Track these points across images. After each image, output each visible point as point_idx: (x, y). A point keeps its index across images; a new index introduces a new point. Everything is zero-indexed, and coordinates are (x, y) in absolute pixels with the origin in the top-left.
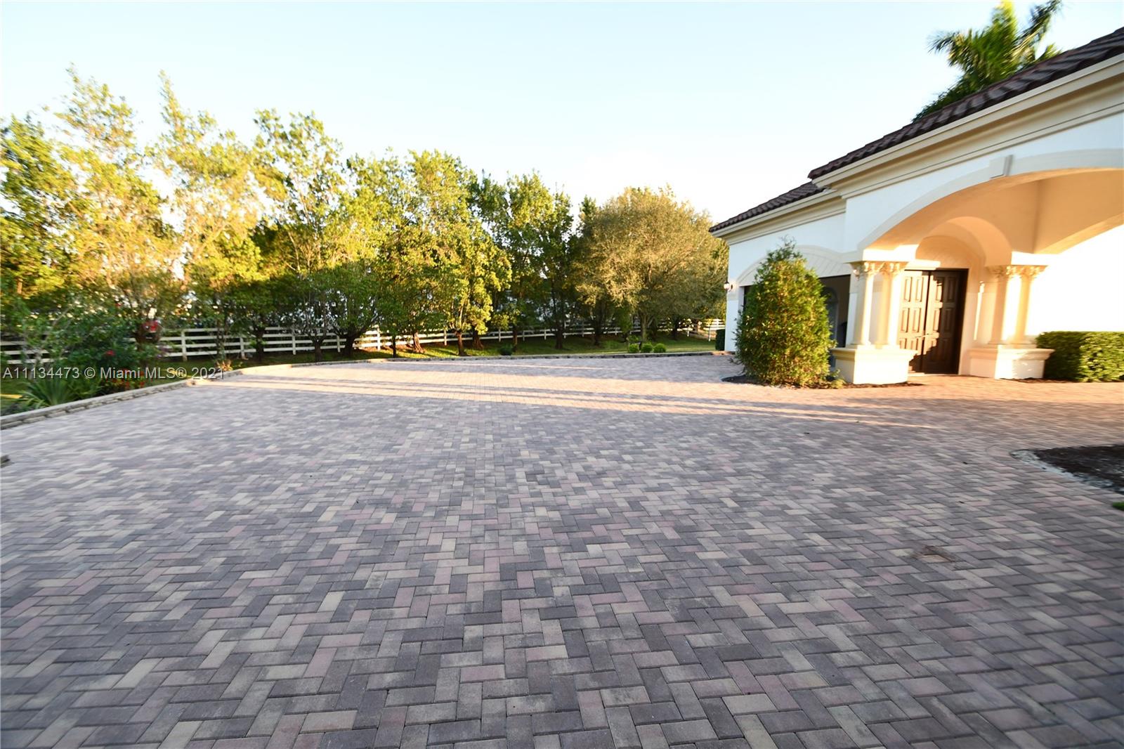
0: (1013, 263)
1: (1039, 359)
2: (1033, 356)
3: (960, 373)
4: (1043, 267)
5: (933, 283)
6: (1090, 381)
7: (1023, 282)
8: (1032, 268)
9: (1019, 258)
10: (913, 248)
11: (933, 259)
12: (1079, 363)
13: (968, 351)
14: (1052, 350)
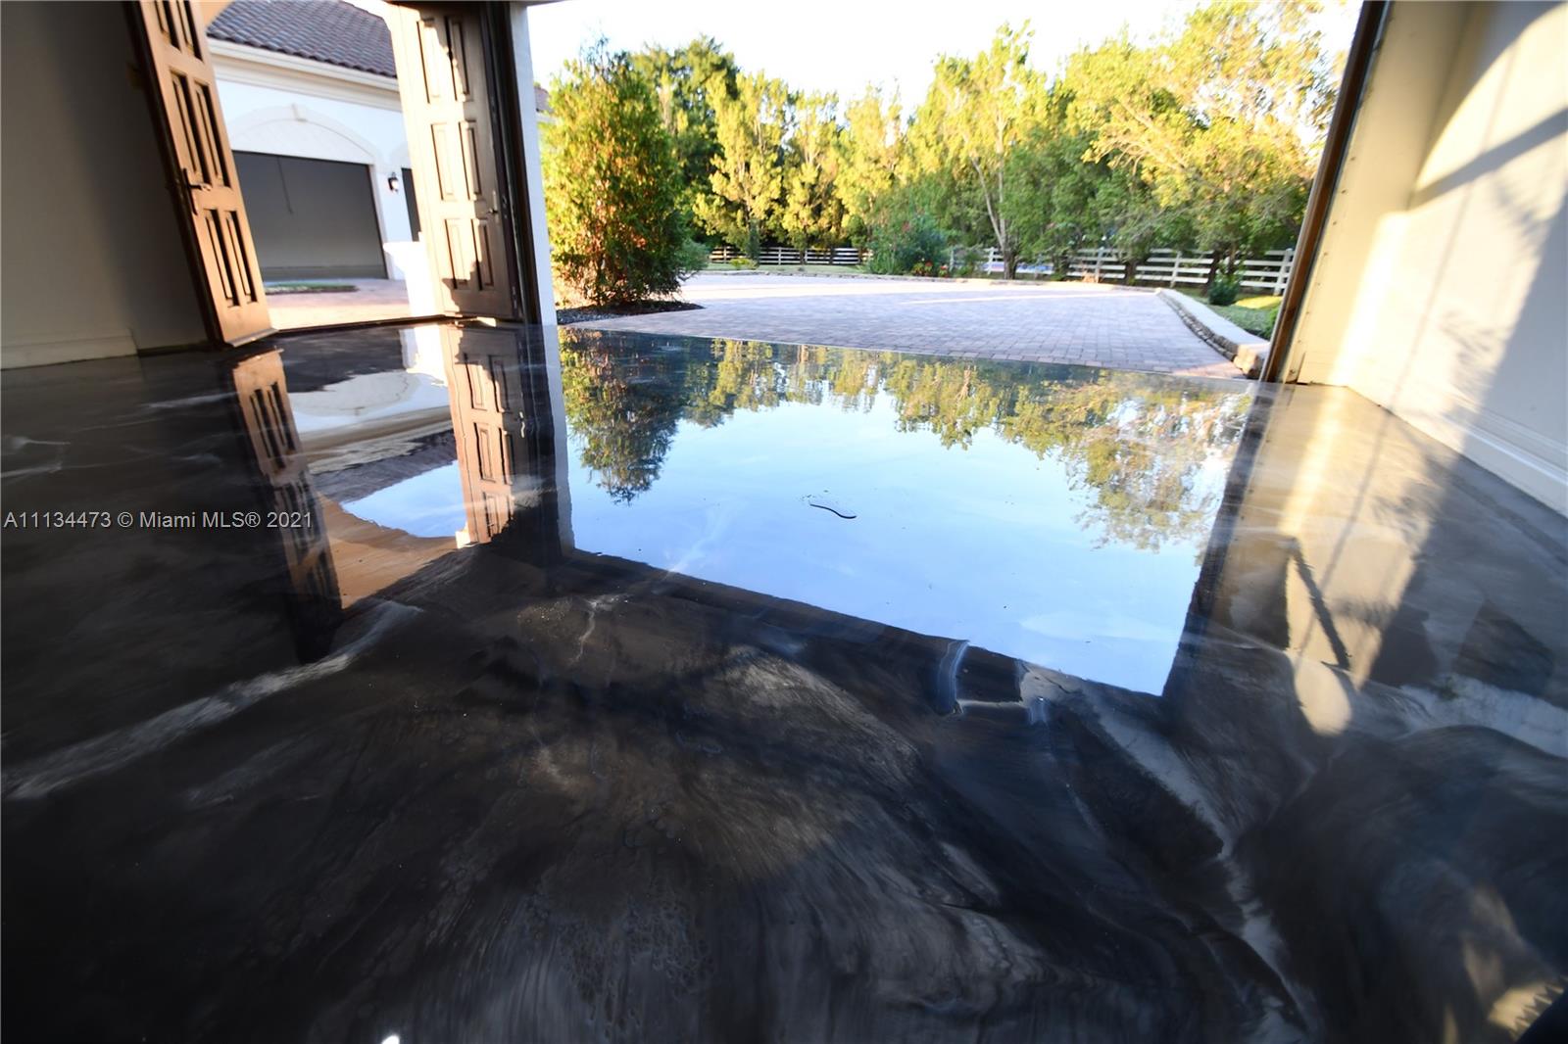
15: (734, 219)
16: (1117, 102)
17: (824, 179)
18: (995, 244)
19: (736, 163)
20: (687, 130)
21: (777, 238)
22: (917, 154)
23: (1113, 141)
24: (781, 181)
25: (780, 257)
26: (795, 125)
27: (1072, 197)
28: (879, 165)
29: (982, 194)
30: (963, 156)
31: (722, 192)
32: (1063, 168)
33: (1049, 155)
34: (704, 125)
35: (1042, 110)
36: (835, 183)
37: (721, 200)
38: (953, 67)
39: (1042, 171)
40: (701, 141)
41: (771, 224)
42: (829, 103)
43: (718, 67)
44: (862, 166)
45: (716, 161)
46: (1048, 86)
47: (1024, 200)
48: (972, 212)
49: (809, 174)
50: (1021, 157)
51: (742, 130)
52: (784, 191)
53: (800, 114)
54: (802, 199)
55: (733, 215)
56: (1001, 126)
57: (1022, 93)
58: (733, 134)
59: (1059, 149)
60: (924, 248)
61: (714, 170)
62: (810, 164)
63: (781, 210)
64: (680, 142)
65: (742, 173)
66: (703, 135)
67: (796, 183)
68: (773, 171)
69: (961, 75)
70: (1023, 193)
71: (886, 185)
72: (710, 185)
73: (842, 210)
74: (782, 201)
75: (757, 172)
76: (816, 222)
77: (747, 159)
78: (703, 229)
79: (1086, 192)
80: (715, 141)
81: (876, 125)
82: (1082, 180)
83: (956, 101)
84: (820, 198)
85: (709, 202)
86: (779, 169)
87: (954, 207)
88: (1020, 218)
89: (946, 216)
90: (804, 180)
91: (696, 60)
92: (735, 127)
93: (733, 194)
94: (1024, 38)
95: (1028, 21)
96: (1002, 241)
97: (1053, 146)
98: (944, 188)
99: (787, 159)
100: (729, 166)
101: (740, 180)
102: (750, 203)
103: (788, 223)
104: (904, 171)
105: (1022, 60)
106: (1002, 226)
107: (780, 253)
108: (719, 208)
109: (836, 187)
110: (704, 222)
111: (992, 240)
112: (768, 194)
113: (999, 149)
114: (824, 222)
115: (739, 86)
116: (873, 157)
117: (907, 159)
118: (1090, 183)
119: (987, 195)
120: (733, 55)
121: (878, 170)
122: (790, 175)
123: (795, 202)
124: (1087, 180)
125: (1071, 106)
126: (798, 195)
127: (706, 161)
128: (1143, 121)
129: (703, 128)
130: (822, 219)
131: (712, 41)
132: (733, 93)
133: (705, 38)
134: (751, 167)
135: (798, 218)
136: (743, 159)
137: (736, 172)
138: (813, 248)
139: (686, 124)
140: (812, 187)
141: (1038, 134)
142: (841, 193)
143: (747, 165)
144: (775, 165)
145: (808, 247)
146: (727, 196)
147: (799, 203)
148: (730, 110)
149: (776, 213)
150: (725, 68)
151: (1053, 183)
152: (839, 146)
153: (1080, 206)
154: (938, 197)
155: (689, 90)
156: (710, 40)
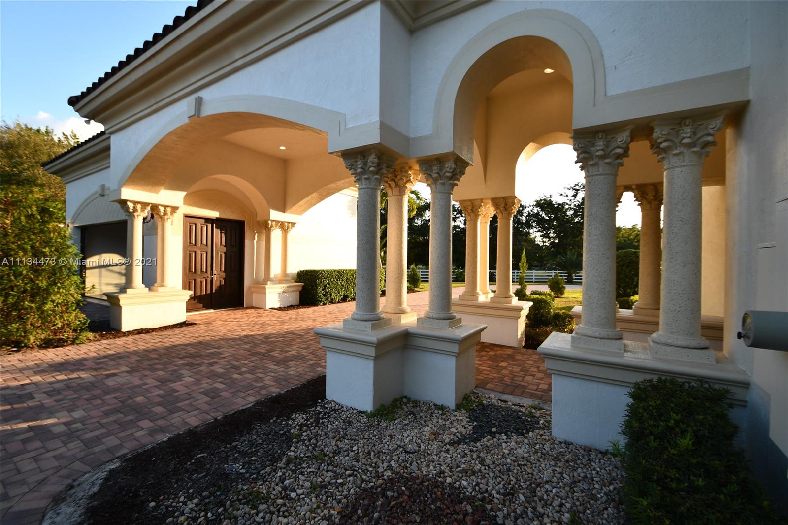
0: (271, 218)
1: (296, 291)
2: (291, 289)
3: (245, 306)
4: (293, 224)
5: (216, 231)
6: (324, 304)
7: (282, 233)
8: (286, 224)
9: (275, 215)
10: (181, 194)
11: (213, 209)
12: (317, 292)
13: (250, 288)
14: (303, 284)
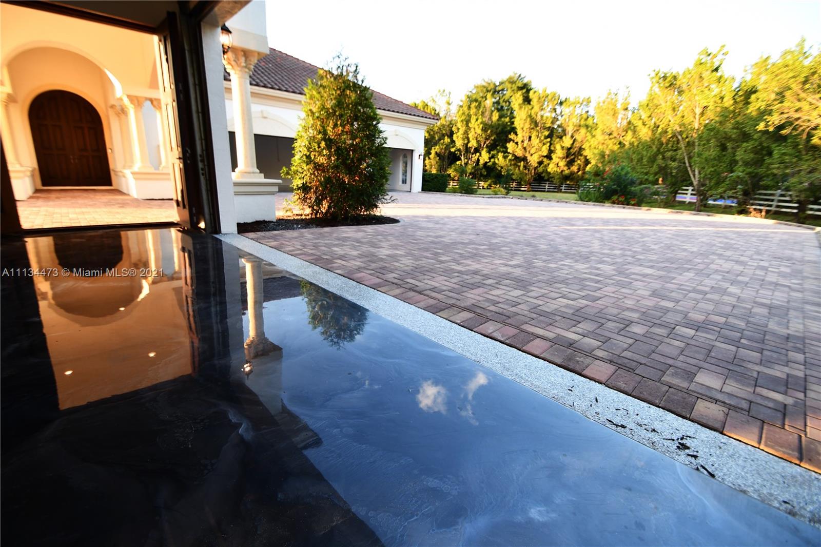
15: (519, 167)
16: (790, 89)
17: (577, 145)
18: (691, 184)
19: (523, 137)
20: (498, 120)
21: (544, 177)
22: (638, 129)
23: (786, 116)
24: (550, 146)
25: (547, 187)
26: (562, 116)
27: (752, 155)
28: (611, 137)
29: (682, 152)
30: (669, 130)
31: (513, 152)
32: (745, 137)
33: (733, 128)
34: (508, 118)
35: (729, 100)
36: (583, 147)
37: (512, 156)
38: (665, 78)
39: (729, 139)
40: (505, 125)
41: (540, 169)
42: (585, 103)
43: (520, 89)
44: (600, 137)
45: (512, 136)
46: (736, 85)
47: (712, 157)
48: (674, 164)
49: (567, 142)
50: (711, 130)
51: (529, 119)
52: (551, 152)
53: (566, 110)
54: (561, 156)
55: (519, 164)
56: (698, 111)
57: (715, 89)
58: (523, 122)
59: (742, 124)
60: (619, 186)
61: (511, 140)
62: (569, 136)
63: (548, 162)
64: (493, 127)
65: (526, 142)
66: (507, 123)
67: (558, 147)
68: (545, 141)
69: (671, 83)
70: (713, 152)
71: (616, 147)
72: (507, 148)
73: (587, 162)
74: (549, 157)
75: (535, 141)
76: (569, 169)
77: (530, 134)
78: (501, 171)
79: (764, 152)
80: (513, 126)
81: (612, 113)
82: (761, 144)
83: (666, 99)
84: (572, 155)
85: (505, 157)
86: (549, 140)
87: (661, 161)
88: (709, 168)
89: (655, 166)
90: (563, 145)
91: (509, 85)
92: (524, 118)
93: (519, 153)
94: (720, 57)
95: (724, 46)
96: (695, 183)
97: (737, 123)
98: (654, 149)
99: (553, 134)
100: (519, 139)
101: (525, 146)
102: (529, 158)
103: (552, 168)
104: (628, 138)
105: (716, 70)
106: (697, 172)
107: (547, 185)
108: (510, 160)
109: (584, 149)
110: (502, 168)
111: (689, 182)
112: (540, 153)
113: (696, 126)
114: (574, 168)
115: (531, 97)
116: (608, 131)
117: (630, 133)
118: (768, 147)
119: (685, 154)
120: (531, 82)
121: (610, 139)
122: (555, 143)
123: (556, 157)
124: (765, 144)
125: (753, 97)
126: (559, 153)
127: (507, 136)
128: (814, 102)
129: (507, 119)
130: (574, 167)
131: (520, 76)
132: (527, 100)
133: (516, 74)
134: (532, 139)
135: (558, 166)
136: (528, 135)
137: (523, 142)
138: (568, 182)
139: (497, 118)
140: (569, 149)
141: (725, 114)
142: (587, 153)
143: (530, 137)
144: (546, 137)
145: (566, 182)
146: (516, 154)
147: (559, 158)
148: (523, 109)
149: (545, 163)
150: (526, 89)
151: (738, 147)
152: (587, 127)
153: (759, 162)
154: (649, 155)
155: (504, 101)
156: (518, 75)
